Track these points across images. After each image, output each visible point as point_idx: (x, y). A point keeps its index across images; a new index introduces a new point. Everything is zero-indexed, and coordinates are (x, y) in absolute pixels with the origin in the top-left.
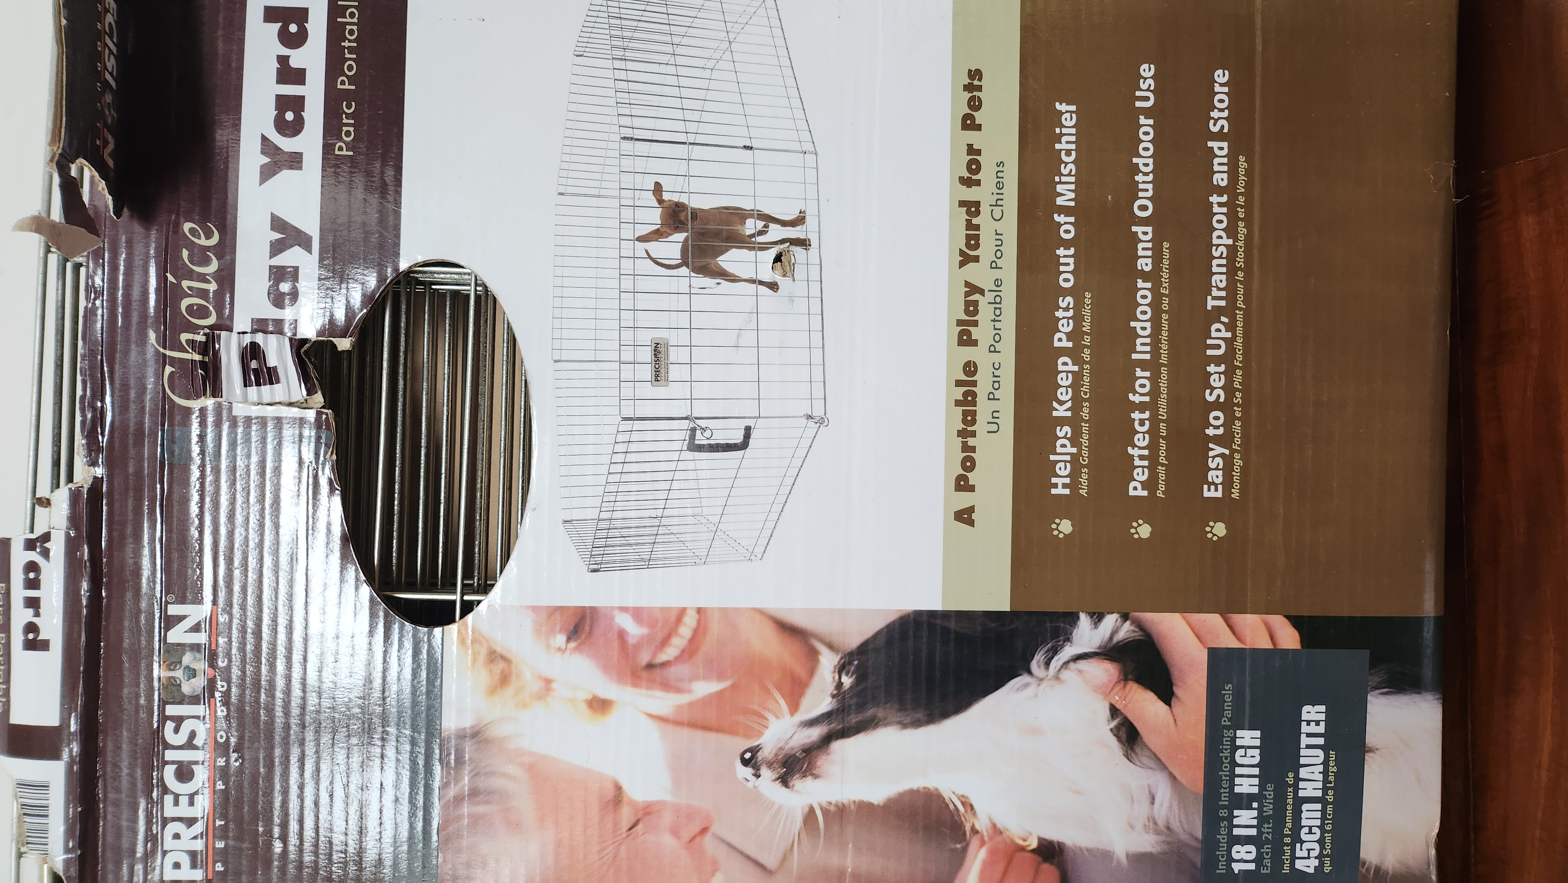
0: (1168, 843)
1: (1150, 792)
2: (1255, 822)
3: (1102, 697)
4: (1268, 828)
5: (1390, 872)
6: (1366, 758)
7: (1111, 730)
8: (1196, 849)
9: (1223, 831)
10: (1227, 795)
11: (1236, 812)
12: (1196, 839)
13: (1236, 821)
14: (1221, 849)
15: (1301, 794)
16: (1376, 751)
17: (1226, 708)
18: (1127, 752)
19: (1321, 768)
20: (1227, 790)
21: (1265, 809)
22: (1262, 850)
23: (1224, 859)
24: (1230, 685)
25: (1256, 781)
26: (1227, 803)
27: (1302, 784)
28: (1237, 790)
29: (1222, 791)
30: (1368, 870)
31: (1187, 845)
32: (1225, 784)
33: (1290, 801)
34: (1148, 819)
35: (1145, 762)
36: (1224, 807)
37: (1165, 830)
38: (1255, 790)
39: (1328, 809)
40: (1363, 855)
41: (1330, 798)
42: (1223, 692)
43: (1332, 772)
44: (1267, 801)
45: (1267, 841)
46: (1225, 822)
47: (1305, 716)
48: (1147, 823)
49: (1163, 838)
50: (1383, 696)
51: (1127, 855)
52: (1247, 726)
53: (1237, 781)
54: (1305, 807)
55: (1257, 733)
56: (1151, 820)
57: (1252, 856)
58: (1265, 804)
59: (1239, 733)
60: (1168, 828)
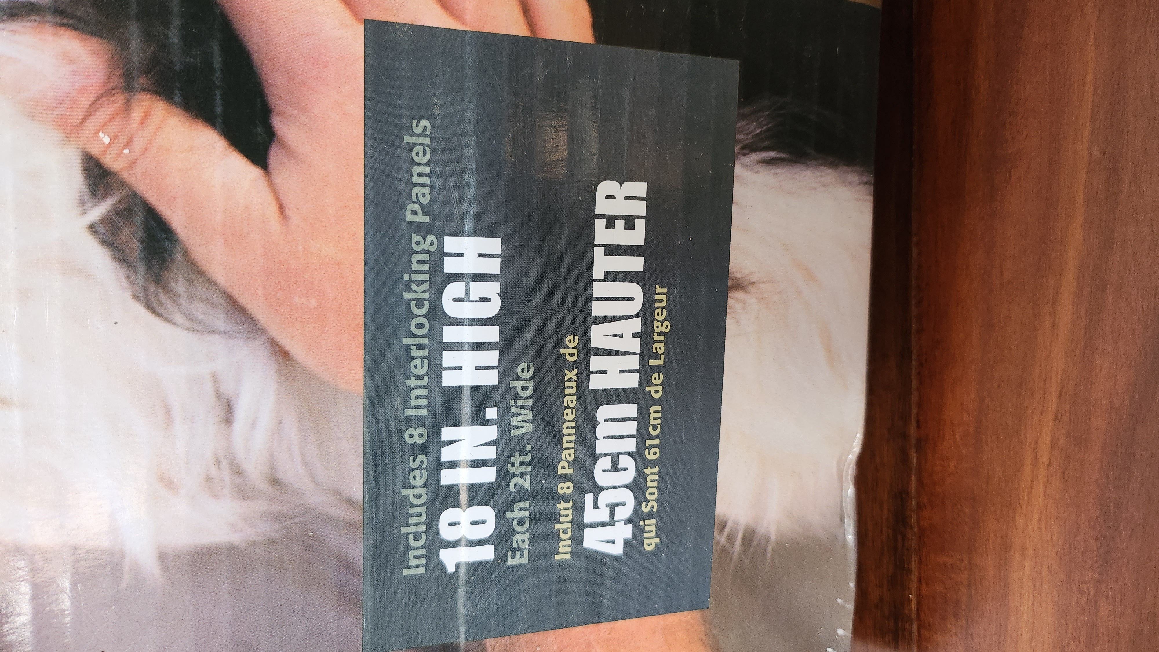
0: (276, 518)
1: (219, 395)
2: (491, 453)
3: (56, 135)
4: (522, 464)
5: (773, 537)
6: (730, 302)
7: (92, 228)
8: (348, 524)
9: (417, 479)
10: (425, 392)
11: (447, 433)
12: (350, 502)
13: (447, 454)
14: (412, 520)
15: (596, 383)
16: (750, 287)
17: (416, 180)
18: (145, 289)
19: (636, 325)
20: (425, 382)
21: (514, 421)
22: (509, 515)
23: (421, 542)
24: (425, 123)
25: (492, 357)
26: (424, 412)
27: (596, 362)
28: (449, 379)
29: (411, 383)
30: (731, 539)
31: (325, 518)
32: (418, 368)
33: (570, 400)
34: (218, 462)
35: (201, 317)
36: (415, 422)
37: (263, 485)
38: (491, 378)
39: (653, 415)
40: (722, 508)
41: (656, 391)
42: (408, 139)
43: (660, 334)
44: (520, 402)
45: (521, 494)
46: (422, 458)
47: (602, 207)
48: (214, 471)
49: (261, 506)
50: (764, 166)
51: (162, 557)
52: (468, 226)
53: (449, 358)
54: (604, 412)
55: (494, 245)
56: (225, 464)
57: (488, 530)
58: (513, 410)
59: (451, 243)
60: (275, 482)
